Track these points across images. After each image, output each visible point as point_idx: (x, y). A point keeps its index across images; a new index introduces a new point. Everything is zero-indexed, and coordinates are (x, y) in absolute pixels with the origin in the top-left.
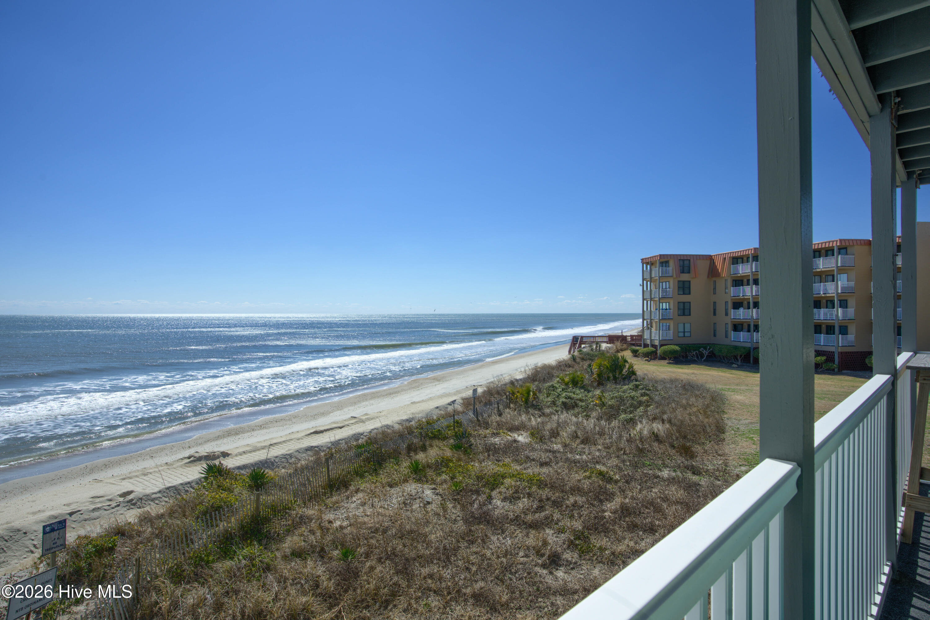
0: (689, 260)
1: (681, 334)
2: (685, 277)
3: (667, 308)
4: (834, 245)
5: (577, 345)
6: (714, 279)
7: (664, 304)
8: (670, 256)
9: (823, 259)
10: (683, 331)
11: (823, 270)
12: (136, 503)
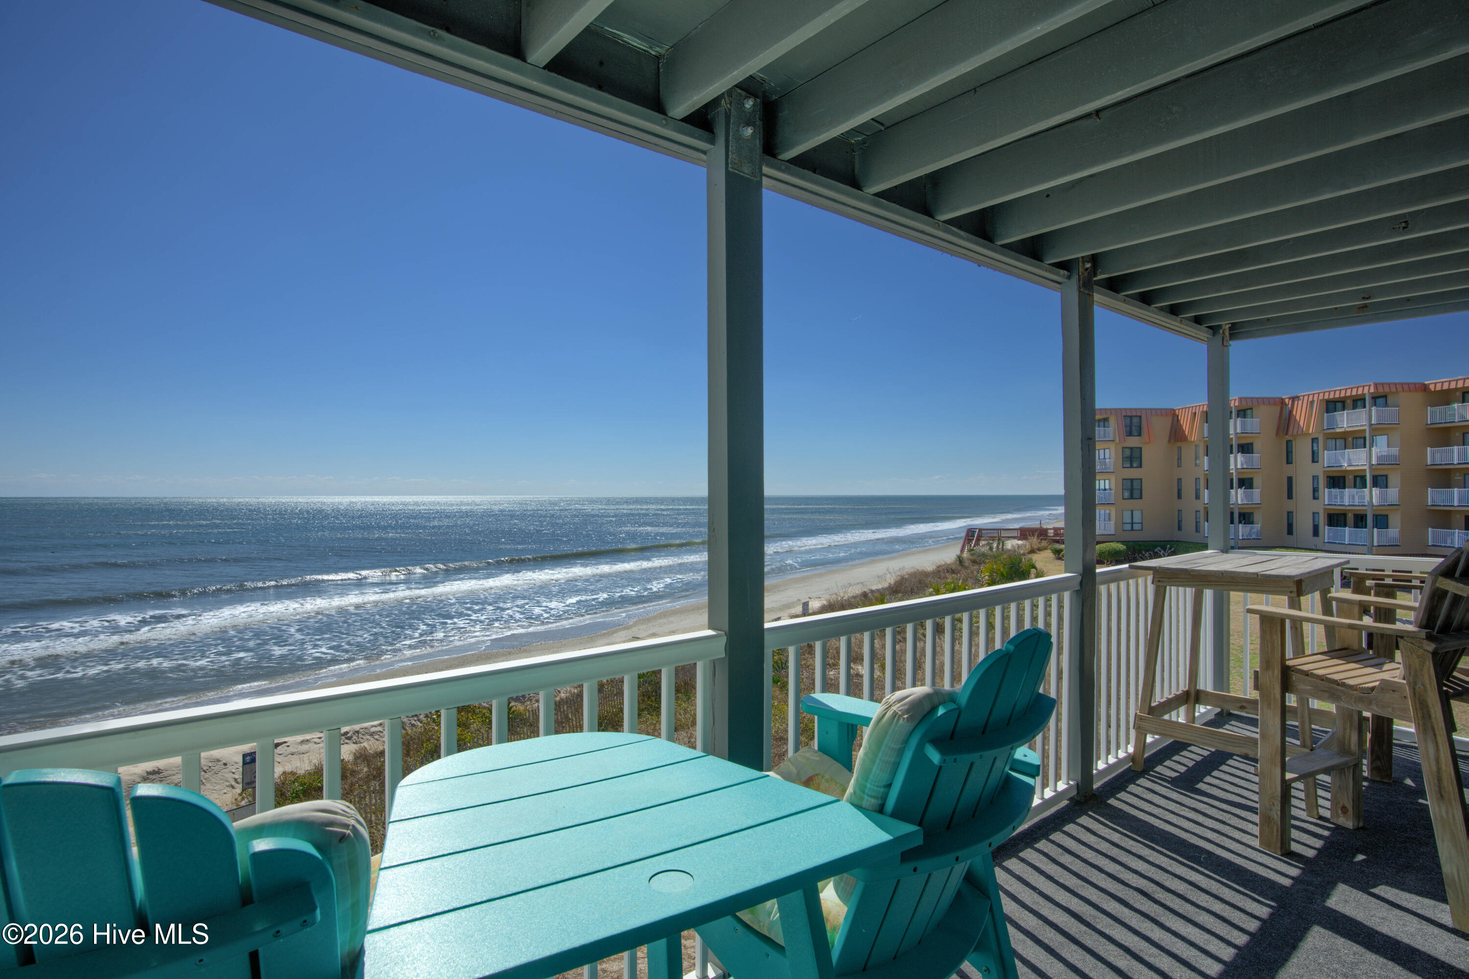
0: (1140, 417)
1: (1128, 527)
2: (1133, 442)
3: (1107, 487)
4: (1366, 391)
5: (974, 542)
6: (1179, 444)
7: (1102, 482)
8: (1111, 410)
9: (1347, 414)
10: (1130, 521)
11: (1348, 429)
12: (352, 737)
